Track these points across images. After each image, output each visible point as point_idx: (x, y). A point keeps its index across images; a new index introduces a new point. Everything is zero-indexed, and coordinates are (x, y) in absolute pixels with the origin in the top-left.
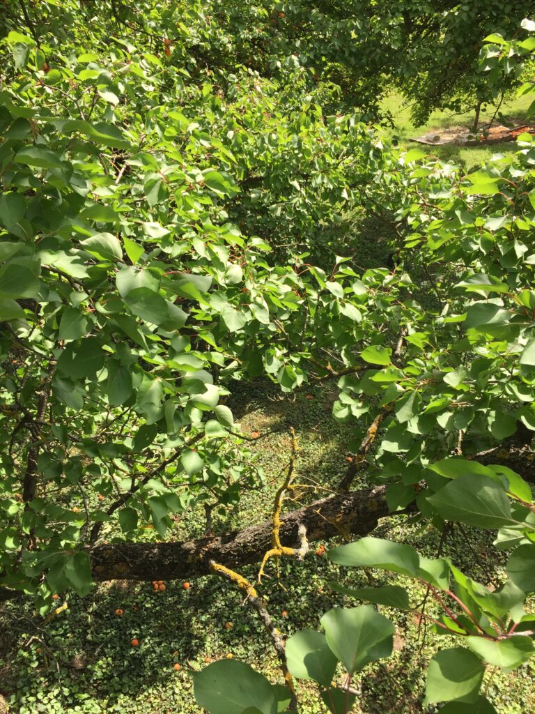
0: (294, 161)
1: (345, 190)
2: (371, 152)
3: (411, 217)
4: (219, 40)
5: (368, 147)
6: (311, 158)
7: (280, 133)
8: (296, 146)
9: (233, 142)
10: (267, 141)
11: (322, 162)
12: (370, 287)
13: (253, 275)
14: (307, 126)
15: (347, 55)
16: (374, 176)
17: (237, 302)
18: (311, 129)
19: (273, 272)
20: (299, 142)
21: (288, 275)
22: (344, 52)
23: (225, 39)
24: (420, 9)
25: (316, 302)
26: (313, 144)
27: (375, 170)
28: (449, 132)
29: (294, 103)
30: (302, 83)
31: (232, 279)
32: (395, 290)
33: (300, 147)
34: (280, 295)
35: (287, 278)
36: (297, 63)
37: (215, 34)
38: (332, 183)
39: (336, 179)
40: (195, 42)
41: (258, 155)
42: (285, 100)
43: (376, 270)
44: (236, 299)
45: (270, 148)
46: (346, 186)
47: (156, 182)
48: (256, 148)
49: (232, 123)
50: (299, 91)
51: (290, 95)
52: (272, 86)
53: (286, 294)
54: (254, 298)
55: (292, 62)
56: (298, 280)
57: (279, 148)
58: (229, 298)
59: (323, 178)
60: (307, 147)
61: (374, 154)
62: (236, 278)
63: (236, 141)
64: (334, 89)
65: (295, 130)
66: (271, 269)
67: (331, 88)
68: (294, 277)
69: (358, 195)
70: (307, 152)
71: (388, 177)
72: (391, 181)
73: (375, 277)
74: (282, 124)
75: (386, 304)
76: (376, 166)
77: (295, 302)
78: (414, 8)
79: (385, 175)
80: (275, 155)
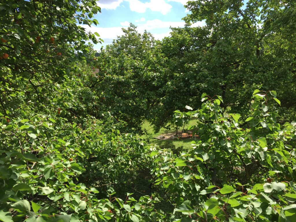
0: (109, 151)
1: (130, 161)
2: (139, 147)
3: (157, 172)
4: (80, 107)
5: (138, 145)
6: (116, 149)
7: (103, 140)
8: (110, 145)
9: (84, 144)
10: (98, 144)
11: (120, 151)
12: (142, 205)
13: (91, 204)
14: (114, 137)
15: (128, 111)
16: (141, 155)
17: (83, 219)
18: (116, 138)
19: (100, 202)
20: (111, 144)
21: (106, 203)
22: (127, 110)
23: (82, 106)
24: (153, 97)
25: (119, 215)
26: (117, 144)
27: (141, 153)
28: (168, 135)
29: (109, 128)
30: (112, 121)
31: (81, 208)
32: (153, 205)
33: (111, 146)
34: (103, 213)
35: (106, 205)
36: (110, 114)
37: (79, 104)
38: (125, 159)
39: (126, 157)
40: (70, 107)
41: (95, 149)
42: (106, 127)
43: (144, 197)
44: (83, 217)
45: (100, 146)
46: (130, 160)
47: (49, 169)
48: (94, 146)
49: (84, 137)
50: (111, 124)
51: (108, 125)
52: (100, 122)
53: (106, 212)
54: (91, 216)
55: (108, 114)
56: (111, 205)
57: (103, 146)
58: (79, 217)
59: (121, 157)
60: (114, 145)
61: (140, 147)
62: (83, 207)
63: (86, 144)
64: (124, 123)
65: (109, 139)
66: (99, 201)
67: (123, 123)
68: (109, 203)
69: (135, 163)
70: (114, 147)
71: (146, 155)
72: (148, 157)
73: (144, 200)
74: (104, 137)
75: (149, 213)
76: (142, 151)
77: (109, 216)
78: (151, 97)
79: (145, 155)
80: (101, 148)
